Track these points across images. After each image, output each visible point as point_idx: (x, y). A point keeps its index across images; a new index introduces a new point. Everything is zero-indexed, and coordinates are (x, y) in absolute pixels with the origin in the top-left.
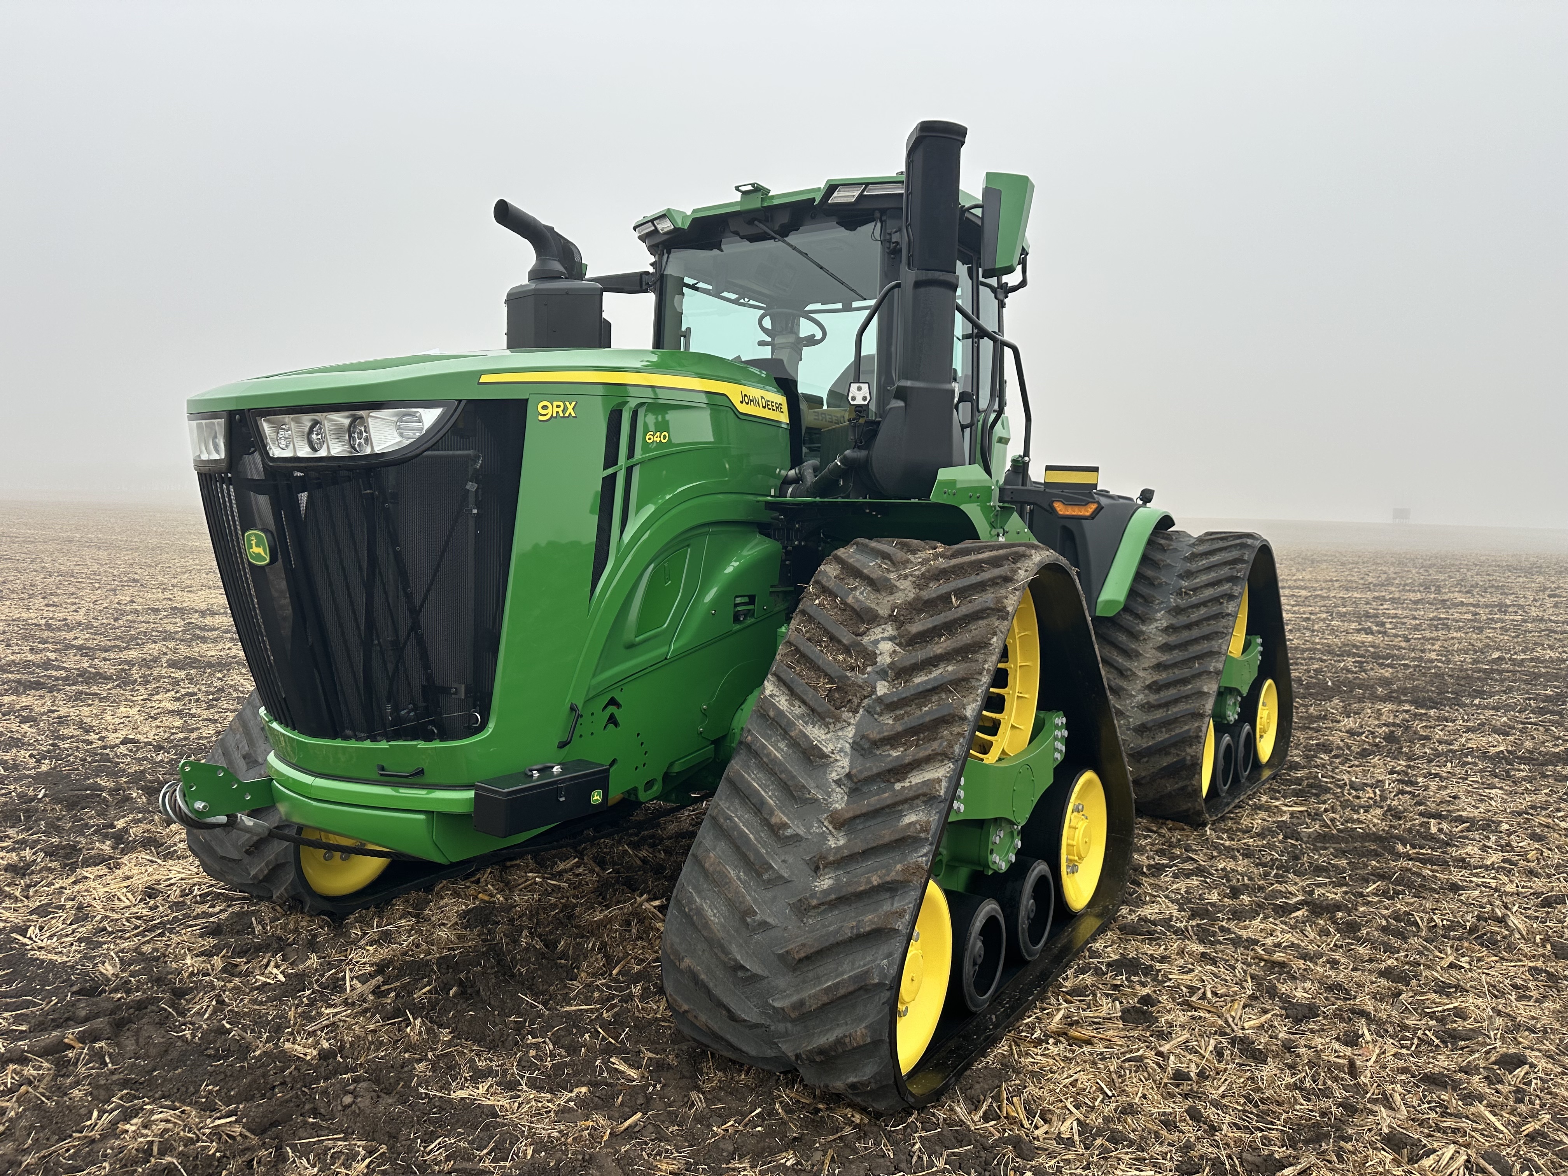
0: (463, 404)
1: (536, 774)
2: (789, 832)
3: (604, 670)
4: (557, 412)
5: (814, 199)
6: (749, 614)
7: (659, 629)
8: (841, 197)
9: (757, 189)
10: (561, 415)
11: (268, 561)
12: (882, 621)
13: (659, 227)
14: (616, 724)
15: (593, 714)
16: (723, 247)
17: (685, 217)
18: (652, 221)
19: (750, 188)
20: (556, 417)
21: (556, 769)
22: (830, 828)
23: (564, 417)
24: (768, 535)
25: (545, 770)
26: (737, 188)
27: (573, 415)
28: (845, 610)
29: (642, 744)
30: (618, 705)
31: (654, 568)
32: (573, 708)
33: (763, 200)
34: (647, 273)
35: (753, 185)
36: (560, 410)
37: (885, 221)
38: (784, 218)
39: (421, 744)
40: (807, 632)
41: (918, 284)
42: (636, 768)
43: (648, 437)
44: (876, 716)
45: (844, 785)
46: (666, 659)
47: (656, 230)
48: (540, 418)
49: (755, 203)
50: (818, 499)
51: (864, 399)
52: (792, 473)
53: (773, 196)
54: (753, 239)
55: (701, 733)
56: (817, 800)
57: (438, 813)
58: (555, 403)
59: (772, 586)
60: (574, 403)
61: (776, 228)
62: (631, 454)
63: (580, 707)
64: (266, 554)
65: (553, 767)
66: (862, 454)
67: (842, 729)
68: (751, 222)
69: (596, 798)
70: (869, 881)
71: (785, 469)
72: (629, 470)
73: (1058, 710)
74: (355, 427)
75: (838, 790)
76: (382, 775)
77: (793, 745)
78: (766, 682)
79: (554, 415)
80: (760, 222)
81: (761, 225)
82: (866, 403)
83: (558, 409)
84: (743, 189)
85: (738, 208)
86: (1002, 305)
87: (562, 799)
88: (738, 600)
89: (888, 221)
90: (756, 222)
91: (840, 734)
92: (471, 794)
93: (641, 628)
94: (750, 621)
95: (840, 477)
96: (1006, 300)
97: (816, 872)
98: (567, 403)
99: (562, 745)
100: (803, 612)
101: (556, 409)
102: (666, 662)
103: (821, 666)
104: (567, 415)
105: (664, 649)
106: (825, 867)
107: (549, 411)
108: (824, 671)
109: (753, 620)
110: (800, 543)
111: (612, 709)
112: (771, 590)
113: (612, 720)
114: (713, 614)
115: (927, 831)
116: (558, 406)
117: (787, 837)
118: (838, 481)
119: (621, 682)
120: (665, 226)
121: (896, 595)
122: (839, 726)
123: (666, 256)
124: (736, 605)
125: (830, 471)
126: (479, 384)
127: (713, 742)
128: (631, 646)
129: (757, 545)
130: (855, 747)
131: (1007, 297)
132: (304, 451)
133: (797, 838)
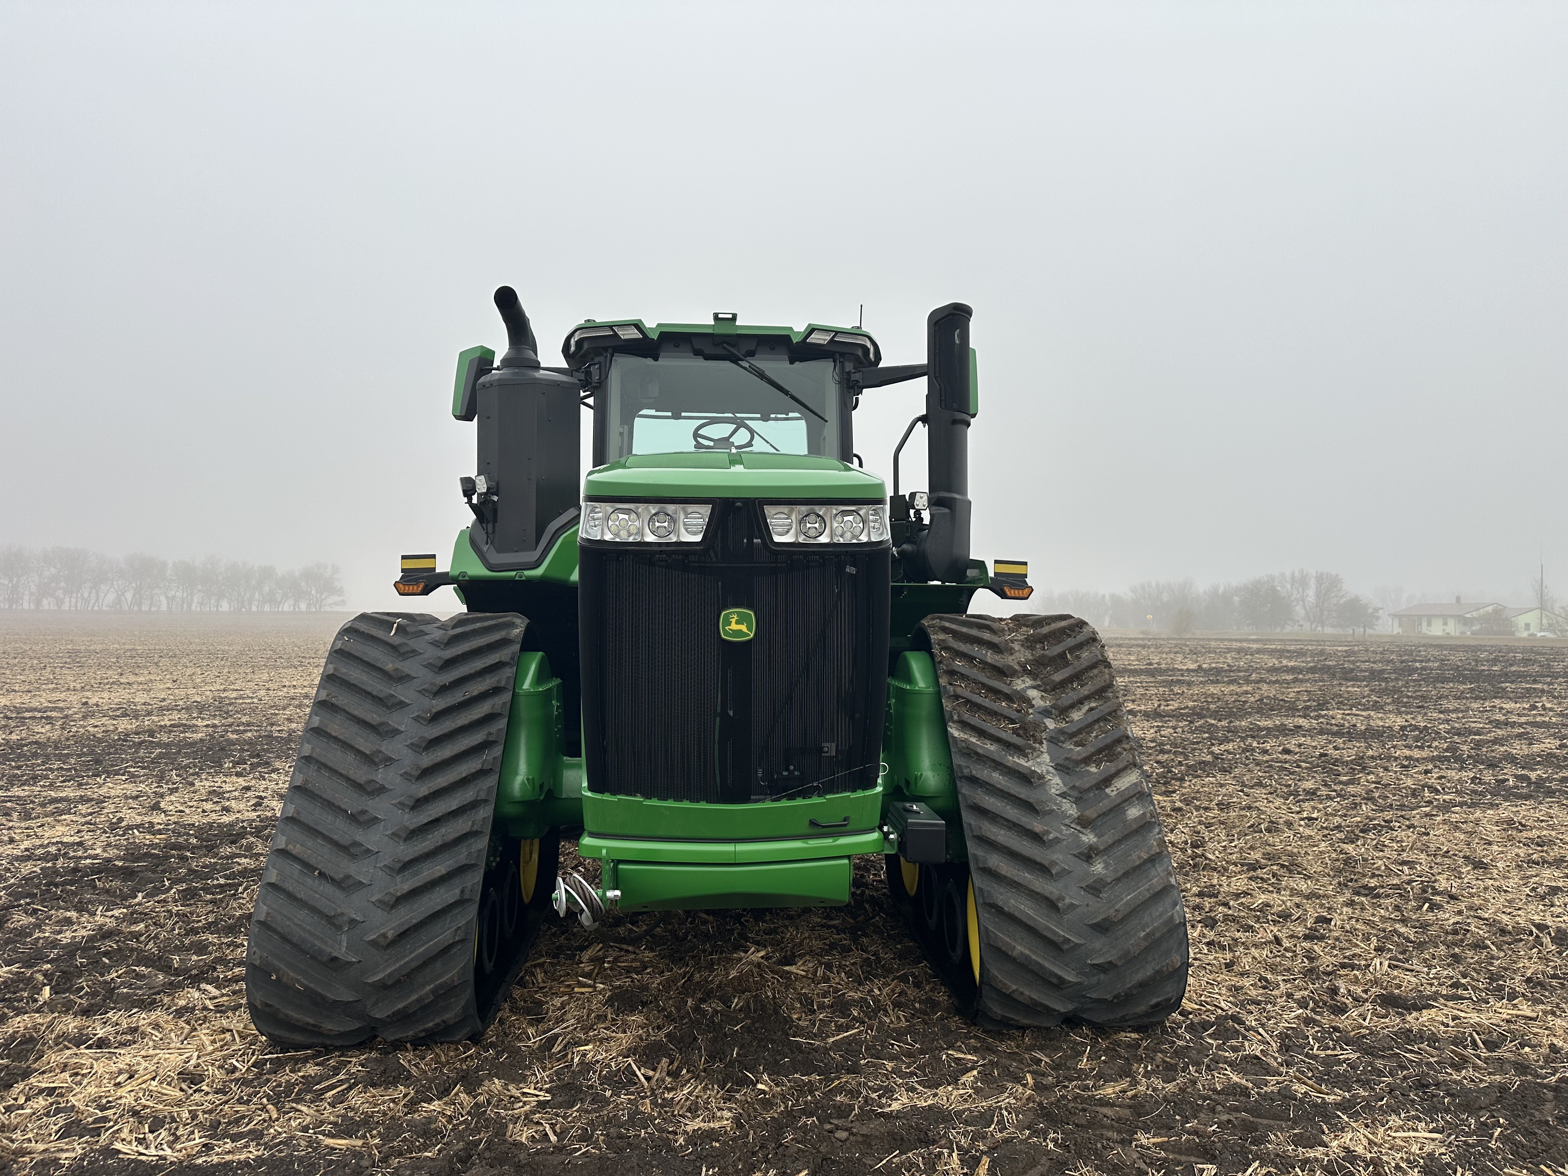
2: (1051, 836)
5: (792, 336)
8: (816, 338)
9: (731, 319)
11: (750, 637)
13: (616, 333)
18: (610, 327)
22: (1078, 828)
26: (715, 314)
35: (729, 314)
37: (843, 362)
38: (751, 346)
39: (852, 795)
44: (1060, 744)
45: (1070, 796)
49: (726, 329)
54: (710, 357)
61: (743, 352)
64: (750, 630)
67: (1038, 756)
75: (1064, 800)
76: (814, 828)
77: (1006, 773)
78: (949, 729)
80: (730, 345)
85: (710, 331)
90: (725, 345)
91: (1039, 760)
103: (999, 711)
106: (1096, 855)
108: (1002, 715)
117: (1050, 841)
120: (626, 333)
121: (1016, 654)
122: (1035, 754)
130: (1059, 768)
133: (1057, 840)
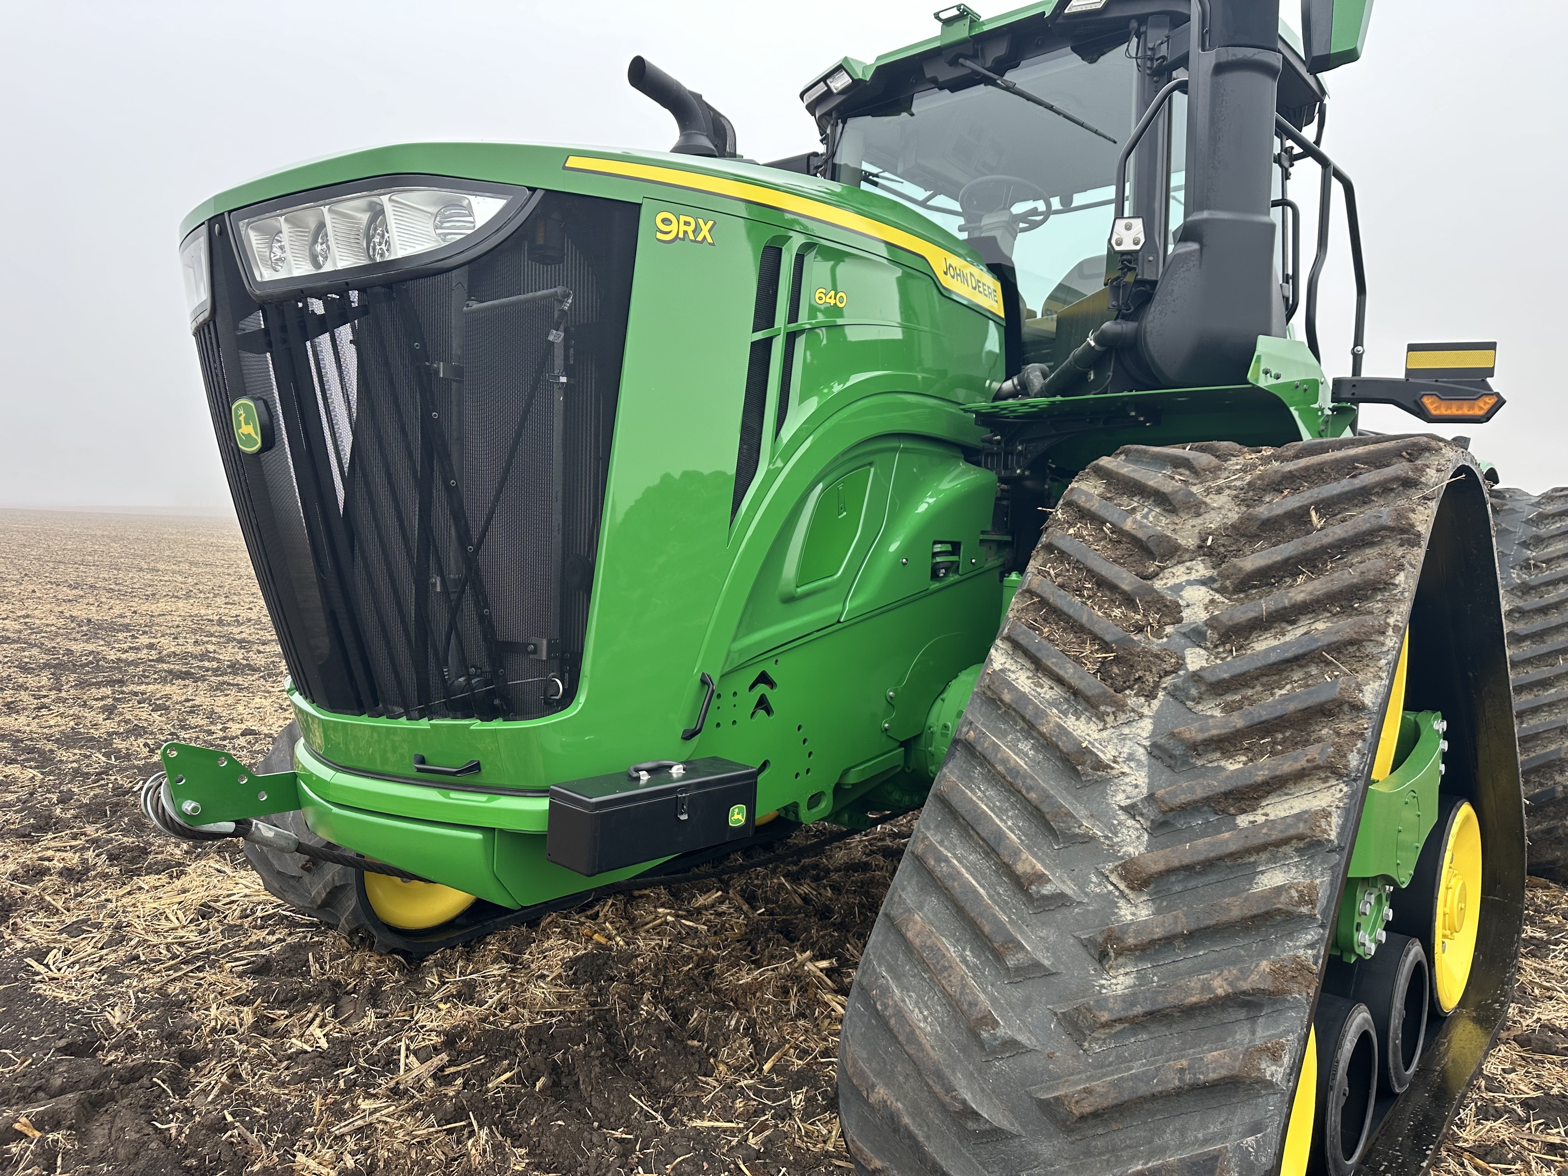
0: (539, 195)
1: (644, 776)
2: (1047, 889)
3: (751, 630)
4: (685, 232)
5: (1044, 13)
6: (952, 568)
7: (830, 579)
8: (1080, 5)
9: (964, 13)
10: (692, 237)
11: (259, 445)
12: (1187, 556)
13: (832, 85)
14: (769, 711)
15: (735, 694)
16: (914, 110)
17: (866, 68)
18: (824, 79)
19: (955, 12)
20: (683, 239)
21: (677, 771)
22: (1122, 886)
23: (695, 241)
24: (978, 464)
25: (659, 771)
26: (937, 16)
27: (710, 241)
28: (1119, 542)
29: (804, 741)
30: (771, 684)
31: (823, 490)
32: (705, 681)
33: (971, 28)
34: (815, 154)
35: (958, 7)
36: (690, 229)
37: (1145, 33)
38: (1000, 50)
39: (476, 724)
40: (1057, 575)
41: (1220, 69)
42: (797, 776)
43: (817, 295)
44: (1190, 704)
45: (1142, 815)
46: (839, 622)
47: (829, 93)
48: (660, 236)
49: (961, 32)
50: (1059, 398)
51: (1136, 243)
52: (1008, 385)
53: (983, 23)
54: (955, 86)
55: (886, 730)
56: (1093, 838)
57: (501, 830)
58: (683, 218)
59: (983, 532)
60: (710, 223)
61: (989, 64)
62: (793, 316)
63: (716, 680)
64: (257, 435)
65: (671, 767)
66: (1127, 327)
67: (1128, 723)
68: (954, 63)
69: (736, 817)
70: (1206, 987)
71: (998, 381)
72: (791, 338)
73: (1434, 710)
74: (375, 230)
75: (1130, 822)
76: (419, 770)
77: (1043, 746)
78: (993, 651)
79: (681, 235)
80: (966, 57)
81: (968, 63)
82: (1138, 247)
83: (686, 228)
84: (943, 16)
85: (937, 44)
86: (1286, 176)
87: (684, 817)
88: (938, 548)
89: (1149, 32)
90: (961, 60)
91: (1126, 730)
92: (543, 804)
93: (805, 573)
94: (953, 578)
95: (1090, 368)
96: (1291, 170)
97: (1100, 962)
98: (701, 221)
99: (689, 735)
100: (1050, 548)
101: (683, 228)
102: (839, 626)
103: (1088, 626)
104: (700, 238)
105: (838, 608)
106: (1119, 954)
107: (674, 227)
108: (1090, 632)
109: (957, 577)
110: (1023, 472)
111: (762, 688)
112: (982, 537)
113: (763, 704)
114: (904, 564)
115: (1312, 903)
116: (687, 223)
117: (1045, 898)
118: (1085, 375)
119: (776, 650)
120: (840, 83)
121: (1207, 516)
122: (1122, 718)
123: (841, 125)
124: (935, 555)
125: (1078, 360)
126: (565, 168)
127: (903, 744)
128: (790, 599)
129: (963, 474)
130: (1156, 752)
131: (1292, 165)
132: (302, 269)
133: (1060, 900)
